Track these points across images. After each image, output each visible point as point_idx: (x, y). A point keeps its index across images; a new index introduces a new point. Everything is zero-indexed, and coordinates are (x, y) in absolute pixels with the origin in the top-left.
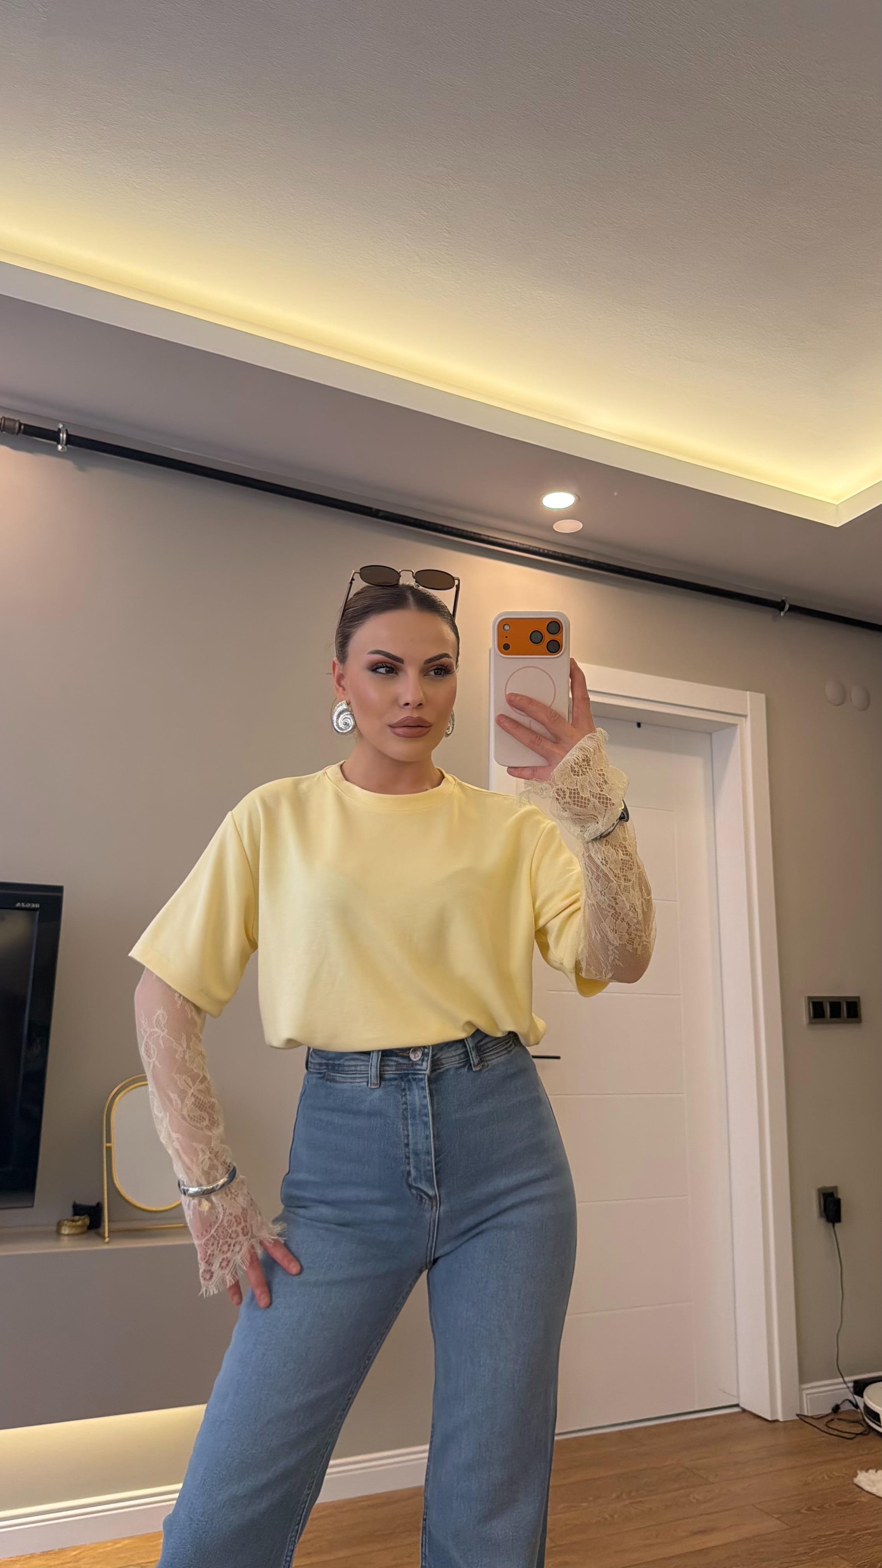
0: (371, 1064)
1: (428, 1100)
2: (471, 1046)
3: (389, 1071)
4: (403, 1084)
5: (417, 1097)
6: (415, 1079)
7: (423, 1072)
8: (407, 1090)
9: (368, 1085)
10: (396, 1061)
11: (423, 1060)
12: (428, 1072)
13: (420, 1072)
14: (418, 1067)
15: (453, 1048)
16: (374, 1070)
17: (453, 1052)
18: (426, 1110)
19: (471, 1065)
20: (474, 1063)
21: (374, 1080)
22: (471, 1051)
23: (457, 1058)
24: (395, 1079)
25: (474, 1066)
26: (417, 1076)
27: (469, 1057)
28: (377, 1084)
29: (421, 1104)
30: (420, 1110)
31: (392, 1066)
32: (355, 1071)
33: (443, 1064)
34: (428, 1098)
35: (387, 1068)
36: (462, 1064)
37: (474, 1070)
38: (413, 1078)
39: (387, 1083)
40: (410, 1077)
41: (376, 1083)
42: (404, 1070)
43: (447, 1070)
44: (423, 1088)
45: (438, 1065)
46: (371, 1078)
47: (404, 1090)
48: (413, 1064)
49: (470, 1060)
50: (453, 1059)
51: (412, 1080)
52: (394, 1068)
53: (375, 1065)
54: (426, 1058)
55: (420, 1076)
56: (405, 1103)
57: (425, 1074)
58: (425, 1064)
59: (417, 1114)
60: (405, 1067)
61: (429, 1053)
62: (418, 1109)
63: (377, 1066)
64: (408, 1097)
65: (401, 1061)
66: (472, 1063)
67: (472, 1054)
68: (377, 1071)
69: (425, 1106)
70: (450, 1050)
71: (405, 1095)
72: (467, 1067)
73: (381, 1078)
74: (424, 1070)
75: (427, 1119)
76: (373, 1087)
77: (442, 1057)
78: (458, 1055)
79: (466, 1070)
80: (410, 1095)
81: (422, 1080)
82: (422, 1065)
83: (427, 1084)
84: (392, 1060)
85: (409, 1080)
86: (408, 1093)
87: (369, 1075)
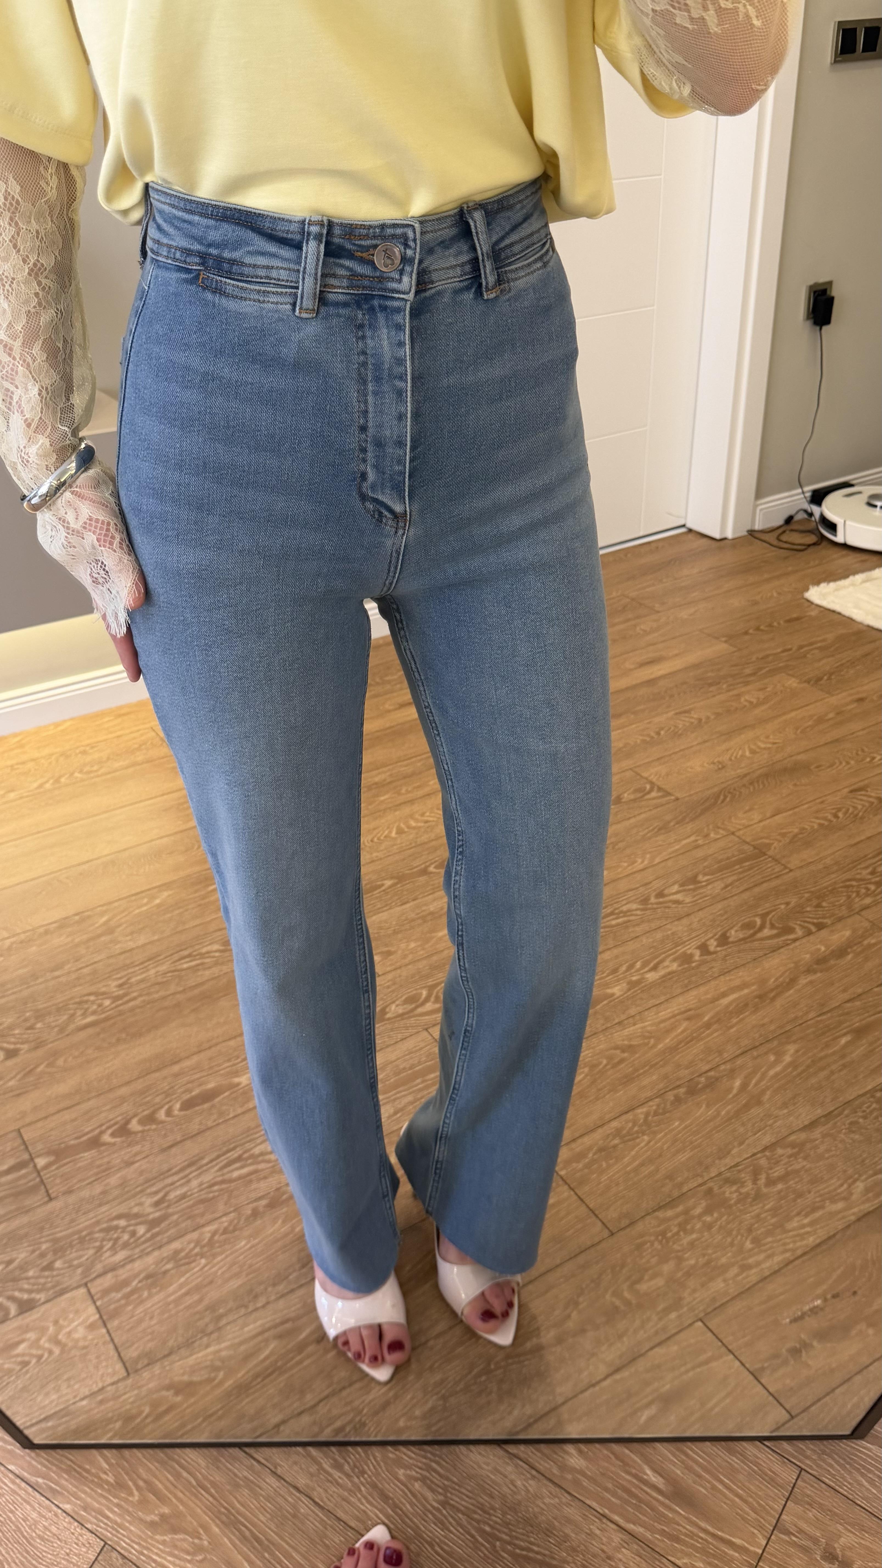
0: (305, 268)
1: (407, 350)
2: (484, 250)
3: (335, 287)
4: (360, 316)
5: (385, 343)
6: (384, 308)
7: (402, 296)
8: (367, 328)
9: (294, 310)
10: (348, 269)
11: (401, 272)
12: (411, 296)
13: (397, 296)
14: (394, 285)
15: (451, 251)
16: (309, 282)
17: (452, 259)
18: (401, 369)
19: (480, 285)
20: (487, 283)
21: (308, 303)
22: (483, 260)
23: (458, 271)
24: (345, 305)
25: (487, 290)
26: (389, 303)
27: (479, 270)
28: (314, 310)
29: (392, 356)
30: (390, 369)
31: (343, 277)
32: (267, 277)
33: (432, 282)
34: (407, 347)
35: (332, 281)
36: (466, 283)
37: (486, 297)
38: (380, 306)
39: (332, 311)
40: (376, 302)
41: (311, 307)
42: (364, 288)
43: (439, 293)
44: (399, 328)
45: (425, 283)
46: (302, 297)
47: (361, 327)
48: (382, 277)
49: (480, 275)
50: (451, 273)
51: (377, 309)
52: (345, 283)
53: (313, 271)
54: (408, 269)
55: (396, 304)
56: (364, 353)
57: (406, 300)
58: (406, 279)
59: (385, 374)
60: (366, 283)
61: (414, 259)
62: (387, 366)
63: (316, 274)
64: (369, 341)
65: (359, 269)
66: (484, 284)
67: (485, 266)
68: (316, 284)
69: (400, 362)
70: (447, 253)
71: (363, 337)
72: (473, 290)
73: (322, 299)
74: (404, 293)
75: (402, 384)
76: (304, 315)
77: (432, 268)
78: (459, 265)
79: (471, 296)
80: (372, 338)
81: (398, 310)
82: (400, 281)
83: (407, 321)
84: (342, 266)
85: (372, 309)
86: (368, 333)
87: (300, 292)
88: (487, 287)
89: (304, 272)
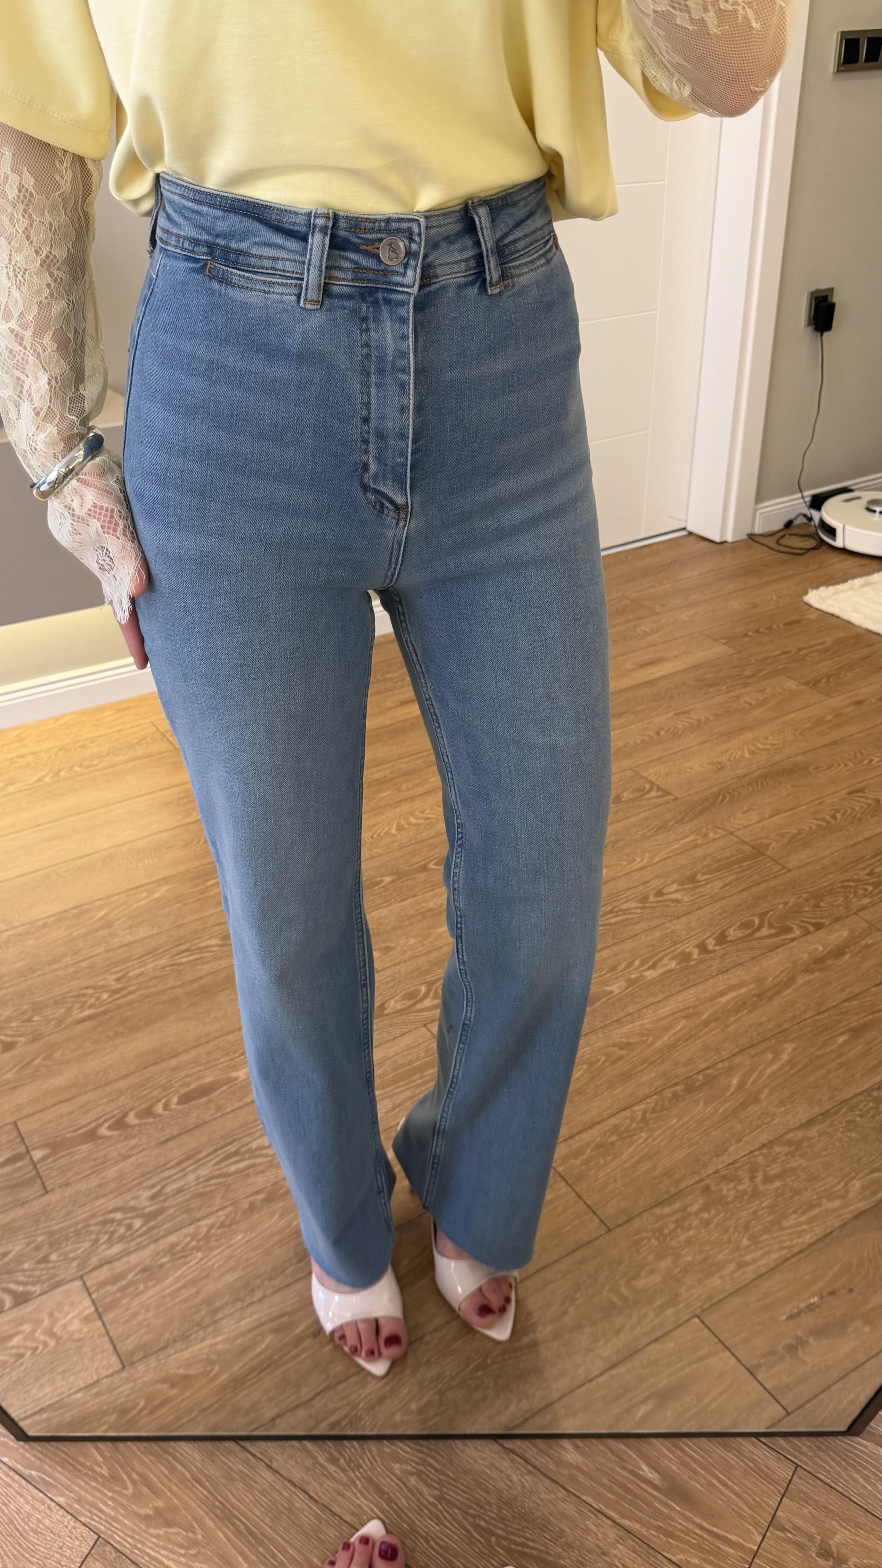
0: (310, 260)
1: (411, 344)
2: (489, 245)
3: (340, 279)
4: (364, 309)
5: (389, 336)
6: (388, 302)
7: (406, 290)
8: (371, 320)
9: (299, 301)
10: (353, 261)
11: (406, 266)
12: (415, 290)
13: (401, 289)
14: (398, 279)
15: (456, 246)
16: (314, 275)
17: (456, 254)
18: (404, 362)
19: (485, 280)
20: (491, 278)
21: (313, 294)
22: (487, 256)
23: (463, 266)
24: (350, 297)
25: (492, 285)
26: (393, 296)
27: (484, 266)
28: (318, 301)
29: (396, 349)
30: (393, 362)
31: (348, 269)
32: (272, 268)
33: (437, 277)
34: (411, 340)
35: (337, 274)
36: (470, 278)
37: (490, 293)
38: (384, 299)
39: (336, 302)
40: (380, 295)
41: (315, 299)
42: (369, 281)
43: (444, 288)
44: (403, 321)
45: (430, 278)
46: (307, 289)
47: (365, 319)
48: (387, 271)
49: (485, 270)
50: (456, 268)
51: (382, 302)
52: (350, 276)
53: (318, 263)
54: (412, 262)
55: (400, 297)
56: (368, 345)
57: (410, 294)
58: (410, 273)
59: (389, 366)
60: (371, 275)
61: (419, 253)
62: (390, 359)
63: (321, 266)
64: (373, 334)
65: (364, 262)
66: (488, 278)
67: (489, 262)
68: (320, 275)
69: (403, 354)
70: (451, 248)
71: (368, 330)
72: (478, 285)
73: (326, 291)
74: (408, 287)
75: (405, 377)
76: (309, 307)
77: (437, 262)
78: (463, 261)
79: (475, 291)
80: (376, 331)
81: (402, 304)
82: (404, 275)
83: (411, 314)
84: (347, 259)
85: (376, 303)
86: (372, 326)
87: (304, 283)
88: (491, 282)
89: (309, 264)
